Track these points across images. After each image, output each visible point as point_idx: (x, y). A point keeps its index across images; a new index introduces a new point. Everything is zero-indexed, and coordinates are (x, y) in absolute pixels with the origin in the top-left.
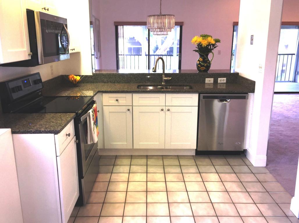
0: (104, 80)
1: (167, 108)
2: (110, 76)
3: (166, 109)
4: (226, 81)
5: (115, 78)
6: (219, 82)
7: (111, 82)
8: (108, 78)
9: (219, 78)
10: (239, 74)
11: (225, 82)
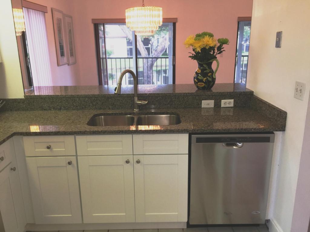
0: (43, 106)
1: (136, 158)
2: (53, 100)
3: (135, 160)
4: (234, 104)
5: (61, 102)
6: (222, 105)
7: (54, 108)
8: (50, 103)
9: (222, 100)
10: (254, 94)
11: (232, 105)
